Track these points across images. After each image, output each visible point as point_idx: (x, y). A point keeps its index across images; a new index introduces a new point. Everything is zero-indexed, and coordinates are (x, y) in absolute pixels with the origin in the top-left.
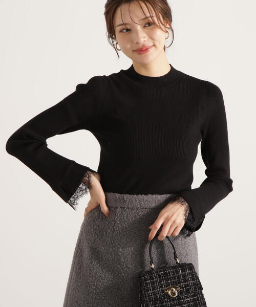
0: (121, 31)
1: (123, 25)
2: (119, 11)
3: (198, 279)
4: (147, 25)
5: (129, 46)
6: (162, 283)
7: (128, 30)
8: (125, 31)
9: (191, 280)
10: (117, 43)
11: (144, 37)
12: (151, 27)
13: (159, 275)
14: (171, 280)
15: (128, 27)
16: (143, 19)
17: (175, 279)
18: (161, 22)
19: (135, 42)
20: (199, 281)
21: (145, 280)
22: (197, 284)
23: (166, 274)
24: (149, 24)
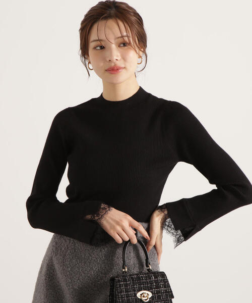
0: (95, 48)
1: (97, 40)
2: (95, 27)
3: (170, 287)
4: (122, 45)
5: (102, 64)
6: (135, 286)
7: (102, 48)
8: (99, 48)
9: (162, 287)
10: (89, 63)
11: (117, 56)
12: (126, 47)
13: (132, 278)
14: (144, 285)
15: (103, 44)
16: (118, 38)
17: (148, 284)
18: (136, 44)
19: (108, 60)
20: (171, 289)
21: (119, 281)
22: (169, 292)
23: (139, 278)
24: (125, 44)
